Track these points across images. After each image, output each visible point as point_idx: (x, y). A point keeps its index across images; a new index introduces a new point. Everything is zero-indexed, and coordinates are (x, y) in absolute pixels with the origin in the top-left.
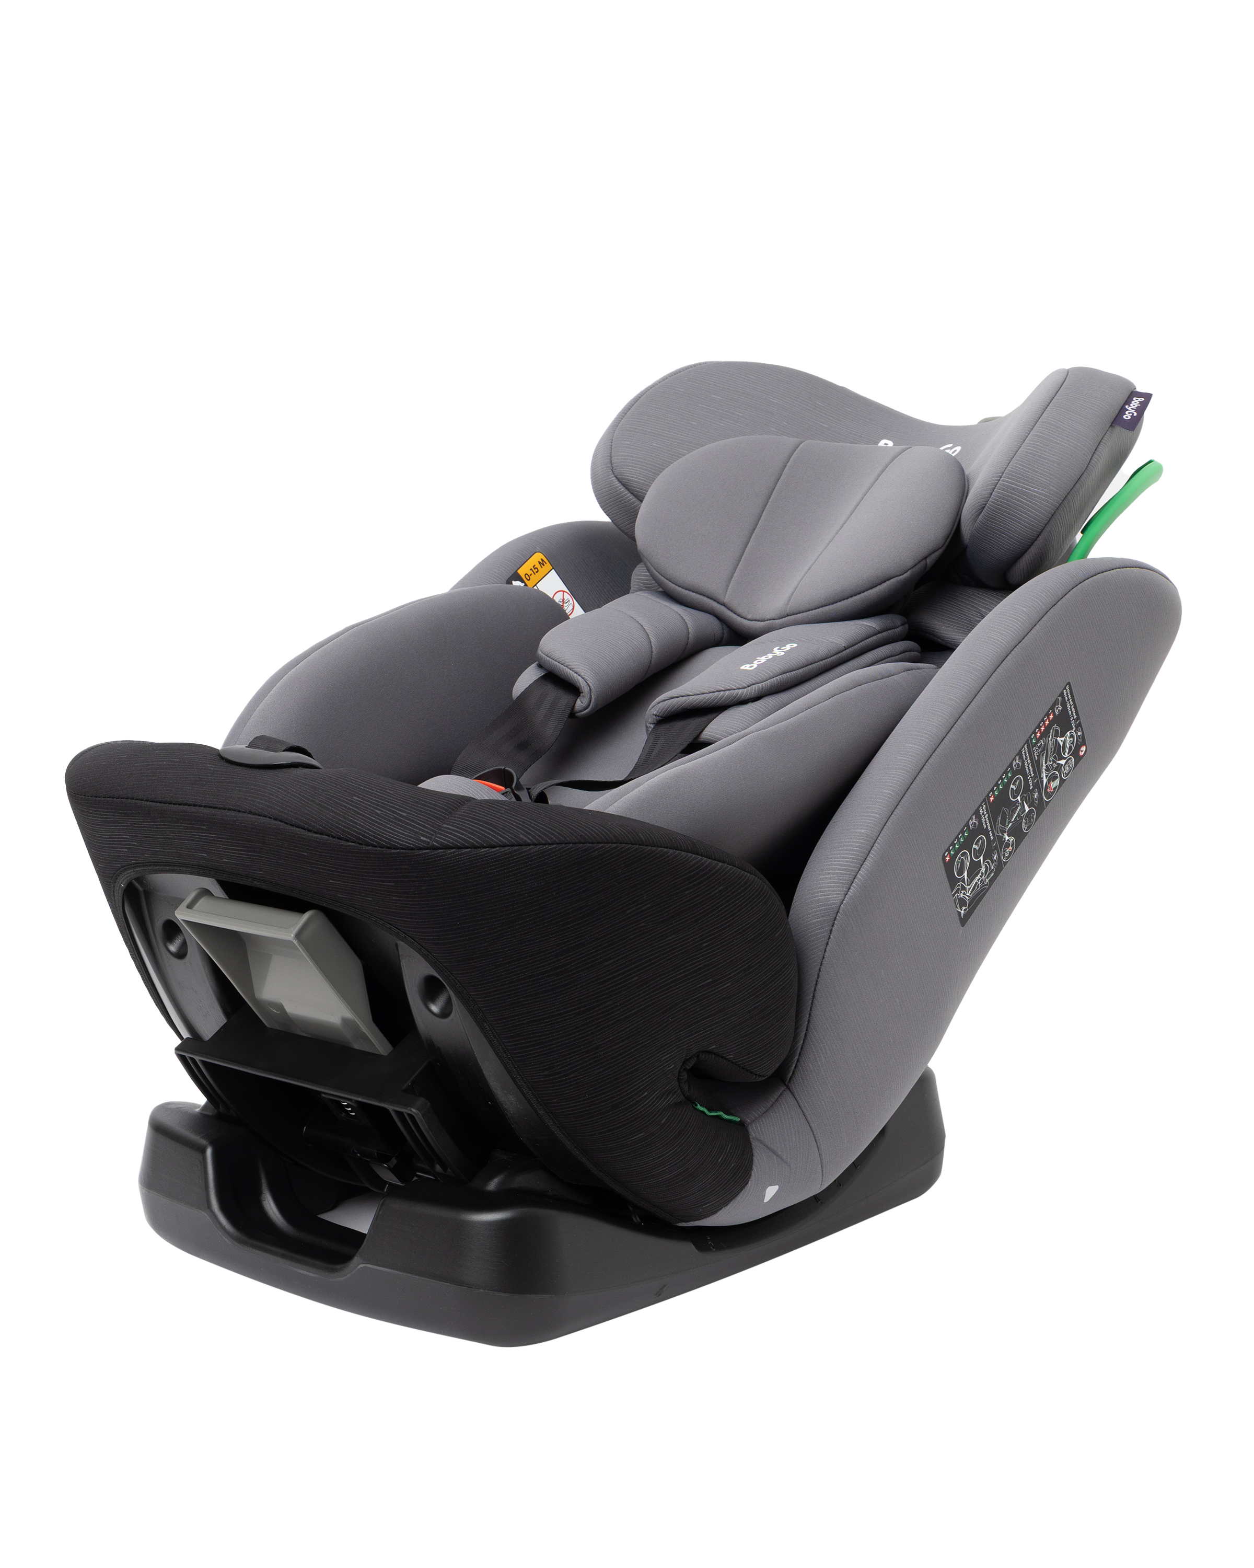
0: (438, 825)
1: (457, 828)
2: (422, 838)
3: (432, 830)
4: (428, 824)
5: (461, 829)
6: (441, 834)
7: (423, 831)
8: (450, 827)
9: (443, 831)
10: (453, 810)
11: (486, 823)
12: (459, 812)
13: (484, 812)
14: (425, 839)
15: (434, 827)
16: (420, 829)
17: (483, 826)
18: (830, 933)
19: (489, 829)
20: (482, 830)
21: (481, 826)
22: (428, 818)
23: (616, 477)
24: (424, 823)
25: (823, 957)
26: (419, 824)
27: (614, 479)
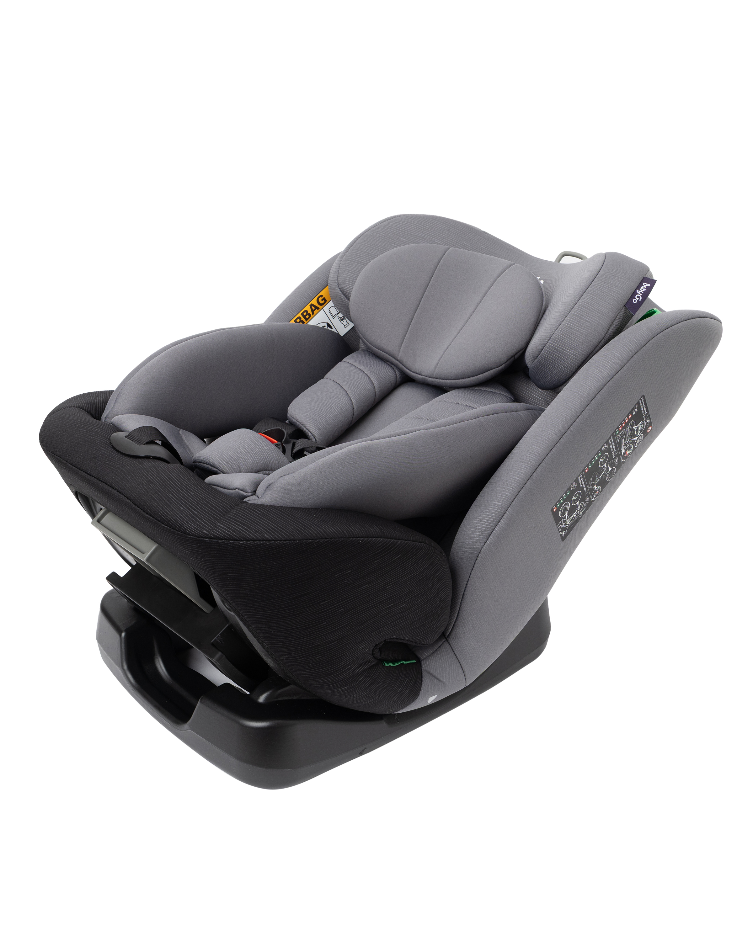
0: (215, 523)
1: (226, 527)
2: (204, 532)
3: (211, 527)
4: (209, 522)
5: (228, 528)
6: (216, 530)
7: (205, 526)
8: (222, 526)
9: (217, 528)
10: (226, 513)
11: (244, 525)
12: (230, 514)
13: (245, 516)
14: (206, 533)
15: (212, 525)
17: (242, 527)
18: (475, 564)
19: (246, 529)
20: (241, 530)
21: (241, 526)
22: (210, 518)
23: (339, 289)
24: (207, 521)
25: (469, 577)
26: (203, 521)
27: (339, 290)
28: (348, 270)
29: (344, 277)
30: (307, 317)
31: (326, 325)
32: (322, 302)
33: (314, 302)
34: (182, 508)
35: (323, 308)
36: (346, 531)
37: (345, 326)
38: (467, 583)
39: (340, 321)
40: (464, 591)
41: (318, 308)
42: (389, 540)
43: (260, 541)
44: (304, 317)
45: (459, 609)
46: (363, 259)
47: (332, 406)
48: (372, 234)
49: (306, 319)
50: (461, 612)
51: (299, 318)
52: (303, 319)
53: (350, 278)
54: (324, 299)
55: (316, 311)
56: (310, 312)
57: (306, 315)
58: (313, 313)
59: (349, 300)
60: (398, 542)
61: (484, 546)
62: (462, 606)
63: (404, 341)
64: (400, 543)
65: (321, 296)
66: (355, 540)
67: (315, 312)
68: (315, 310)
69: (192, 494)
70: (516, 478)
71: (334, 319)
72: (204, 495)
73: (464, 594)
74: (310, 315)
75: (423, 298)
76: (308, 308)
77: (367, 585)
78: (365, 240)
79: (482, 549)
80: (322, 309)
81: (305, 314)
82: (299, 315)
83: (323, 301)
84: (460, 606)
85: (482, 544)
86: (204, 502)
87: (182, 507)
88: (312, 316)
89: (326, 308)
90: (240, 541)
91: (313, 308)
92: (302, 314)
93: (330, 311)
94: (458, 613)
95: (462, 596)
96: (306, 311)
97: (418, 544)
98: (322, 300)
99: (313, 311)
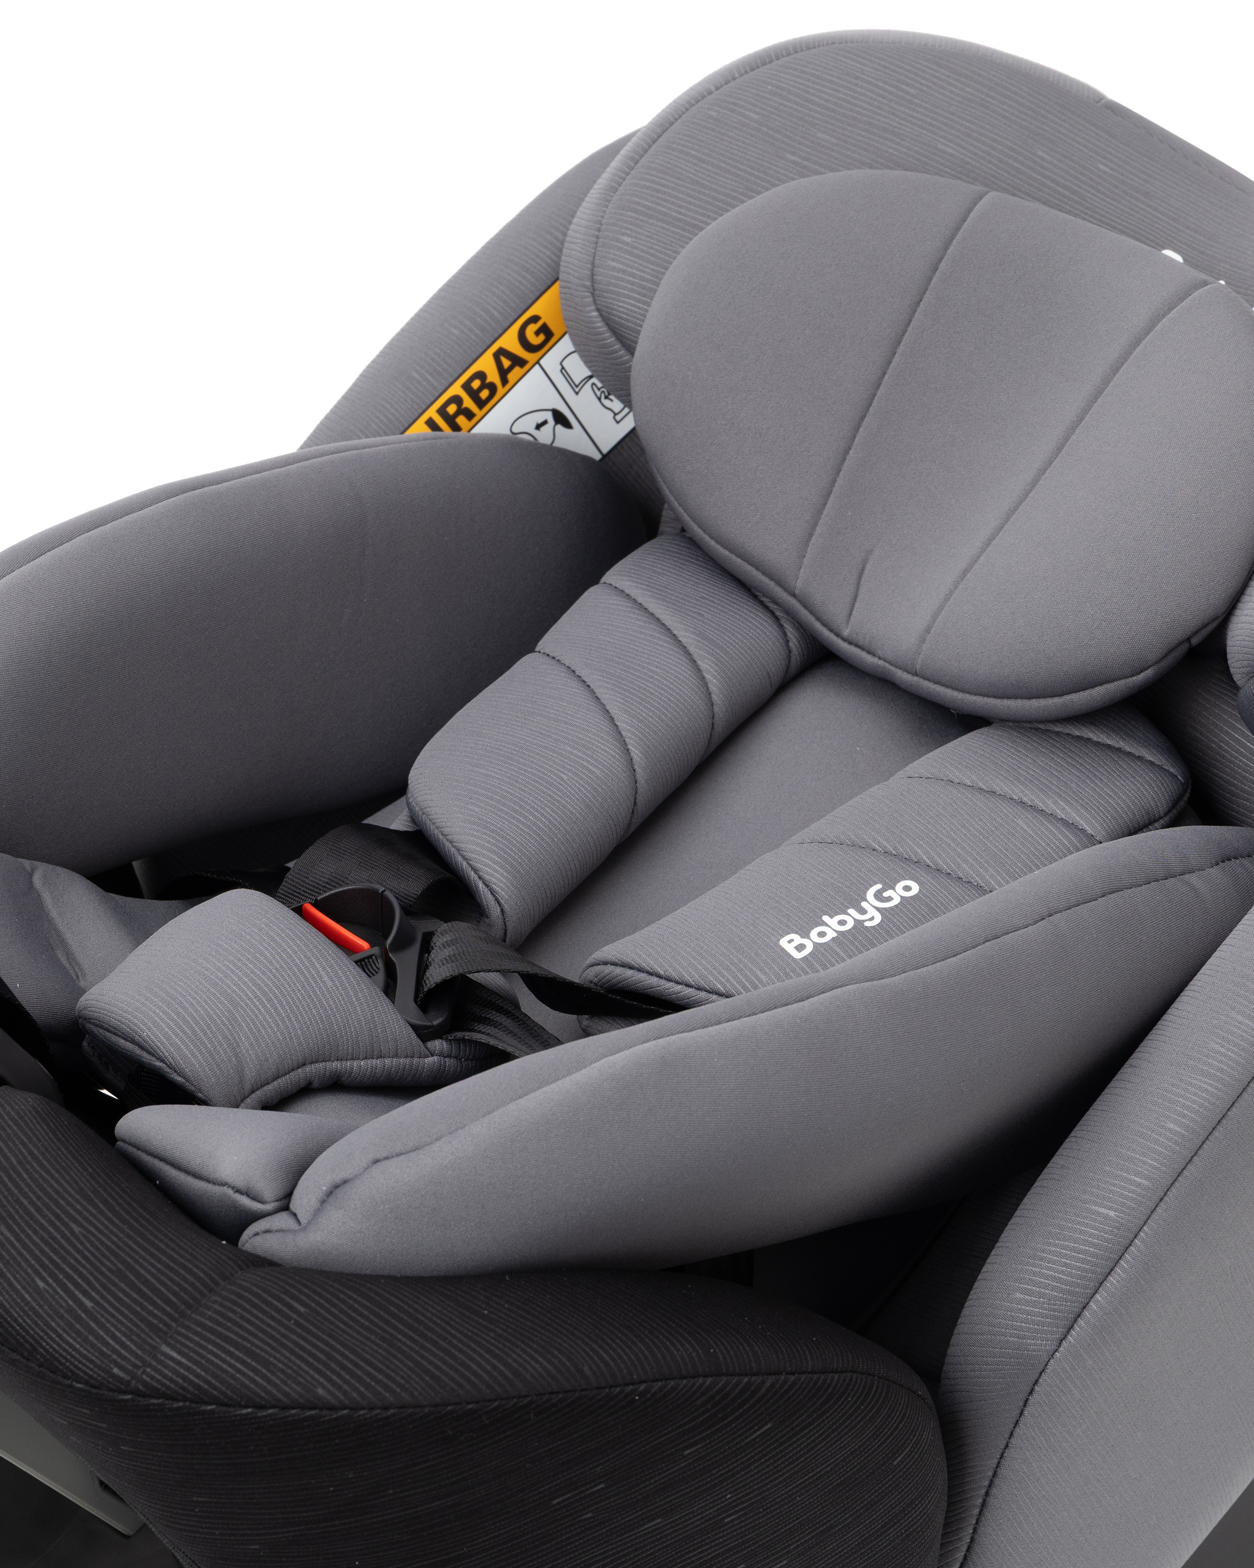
0: (150, 1345)
1: (189, 1358)
2: (116, 1371)
3: (137, 1357)
4: (132, 1341)
5: (196, 1363)
6: (155, 1370)
7: (120, 1355)
8: (175, 1355)
9: (161, 1362)
10: (189, 1307)
12: (202, 1314)
13: (252, 1324)
14: (121, 1374)
15: (144, 1350)
16: (114, 1351)
17: (243, 1362)
18: (1025, 1406)
19: (254, 1370)
20: (239, 1371)
21: (237, 1359)
22: (135, 1324)
23: (598, 310)
24: (125, 1335)
25: (1007, 1446)
26: (114, 1337)
27: (595, 314)
28: (627, 244)
29: (614, 269)
30: (484, 394)
31: (549, 416)
32: (535, 340)
33: (510, 341)
34: (41, 1284)
35: (542, 362)
36: (591, 1369)
37: (618, 417)
38: (999, 1463)
39: (599, 399)
40: (990, 1486)
41: (518, 362)
42: (735, 1379)
43: (303, 1408)
44: (474, 395)
45: (972, 1540)
46: (681, 206)
47: (562, 779)
48: (714, 114)
49: (481, 404)
50: (977, 1548)
51: (457, 400)
52: (468, 403)
53: (633, 275)
54: (545, 331)
55: (517, 371)
56: (493, 376)
57: (480, 389)
58: (505, 381)
59: (632, 354)
60: (763, 1383)
61: (1056, 1351)
62: (979, 1532)
63: (818, 530)
64: (773, 1385)
65: (535, 319)
66: (620, 1392)
67: (512, 377)
68: (511, 368)
69: (77, 1229)
70: (1171, 1126)
71: (577, 393)
72: (117, 1236)
73: (987, 1494)
74: (492, 388)
75: (886, 377)
76: (486, 364)
77: (659, 1520)
78: (689, 136)
79: (1052, 1361)
80: (538, 362)
81: (476, 384)
82: (456, 389)
83: (542, 337)
84: (975, 1530)
85: (1051, 1347)
86: (115, 1265)
87: (43, 1279)
88: (500, 390)
89: (551, 360)
90: (234, 1406)
91: (506, 363)
92: (467, 387)
93: (563, 368)
94: (968, 1550)
95: (980, 1500)
96: (481, 375)
97: (832, 1381)
98: (537, 333)
99: (504, 374)
